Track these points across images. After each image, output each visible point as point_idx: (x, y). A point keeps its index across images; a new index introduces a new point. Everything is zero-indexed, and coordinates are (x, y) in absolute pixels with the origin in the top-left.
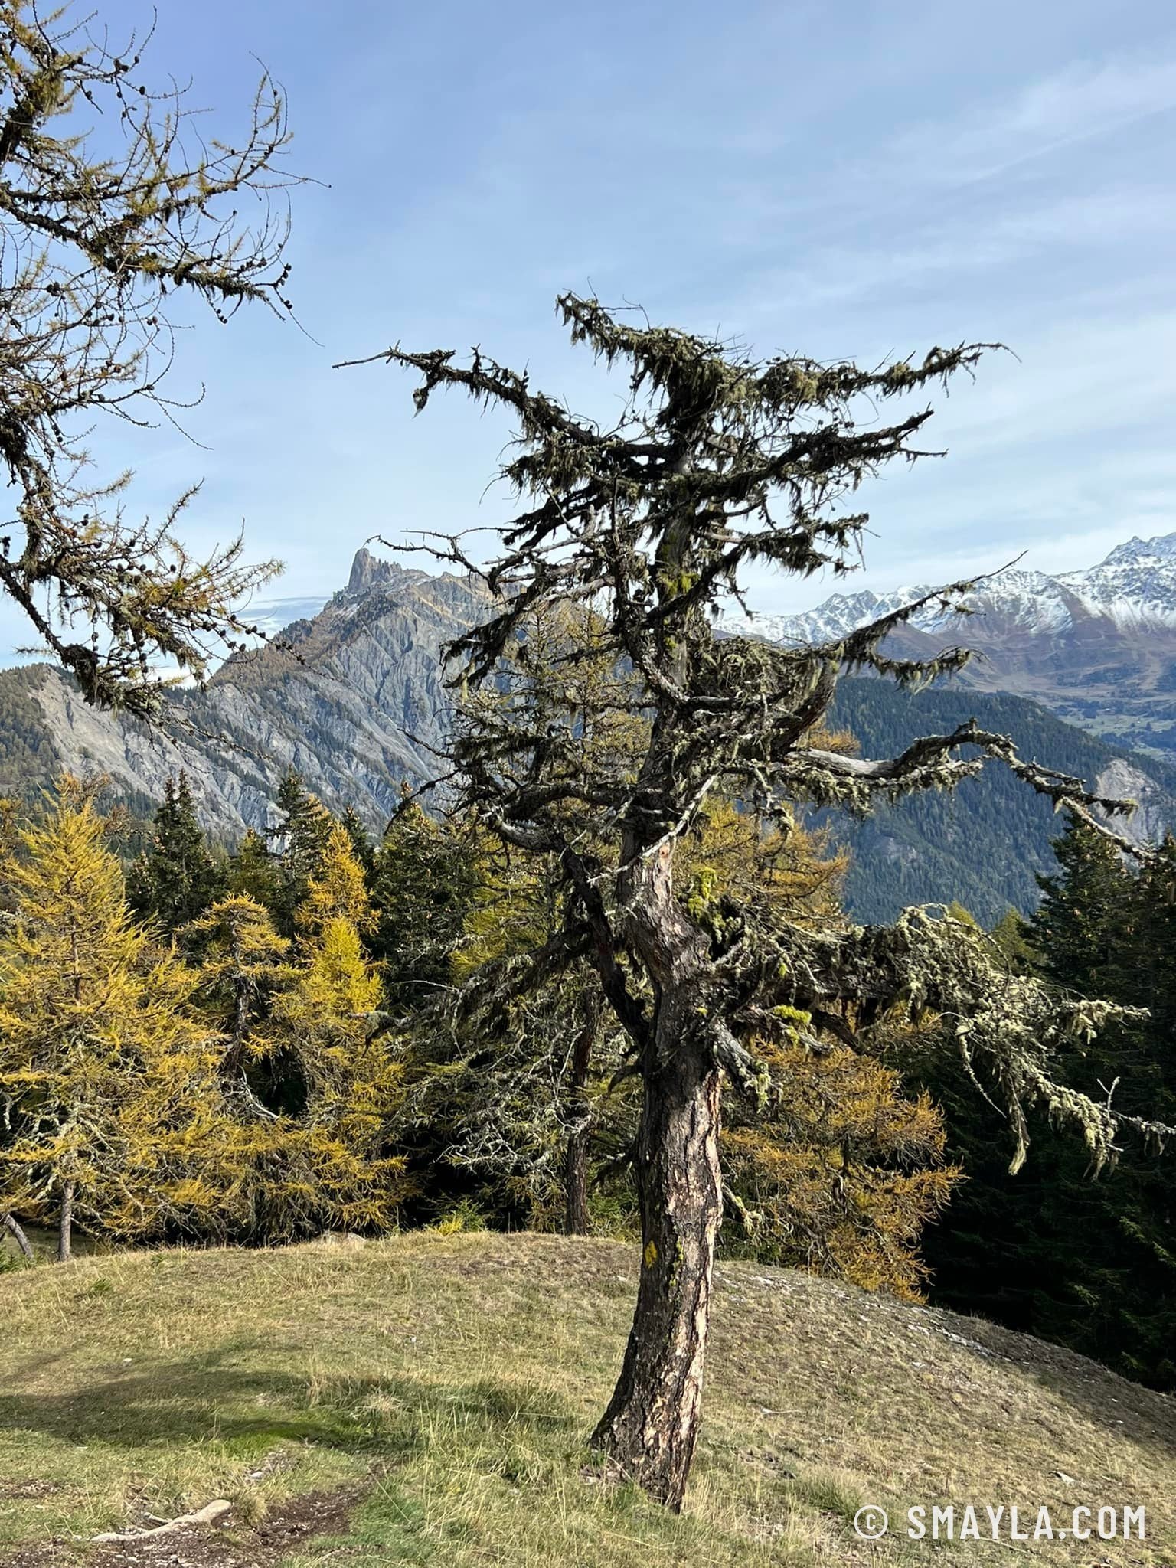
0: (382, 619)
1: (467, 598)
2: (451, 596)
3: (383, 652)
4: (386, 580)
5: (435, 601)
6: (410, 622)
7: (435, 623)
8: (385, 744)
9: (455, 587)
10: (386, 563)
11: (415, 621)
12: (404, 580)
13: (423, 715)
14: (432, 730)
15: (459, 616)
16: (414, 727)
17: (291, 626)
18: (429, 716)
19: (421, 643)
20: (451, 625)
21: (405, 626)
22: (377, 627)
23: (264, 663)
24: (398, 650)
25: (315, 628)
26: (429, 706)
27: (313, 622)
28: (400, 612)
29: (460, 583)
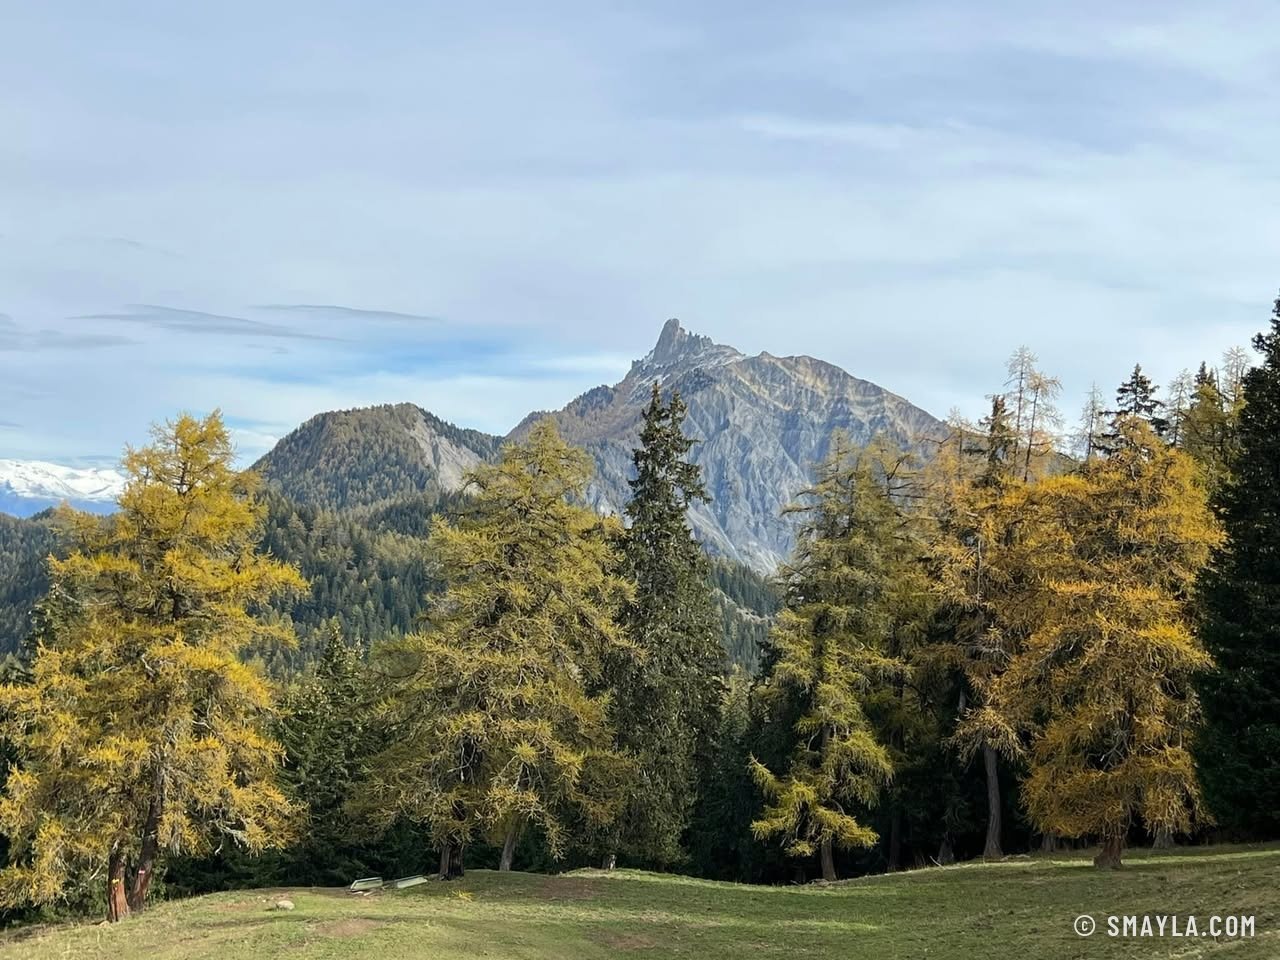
0: (699, 394)
1: (786, 381)
2: (769, 377)
3: (698, 429)
4: (696, 354)
5: (753, 380)
6: (728, 399)
7: (751, 402)
8: (698, 523)
9: (774, 369)
10: (697, 337)
11: (732, 399)
12: (716, 356)
13: (736, 496)
14: (744, 514)
15: (777, 399)
16: (726, 508)
17: (592, 391)
18: (743, 499)
19: (737, 422)
20: (767, 407)
21: (722, 403)
22: (693, 401)
23: (564, 427)
24: (712, 426)
25: (616, 396)
26: (742, 489)
27: (614, 389)
28: (718, 388)
29: (779, 364)
